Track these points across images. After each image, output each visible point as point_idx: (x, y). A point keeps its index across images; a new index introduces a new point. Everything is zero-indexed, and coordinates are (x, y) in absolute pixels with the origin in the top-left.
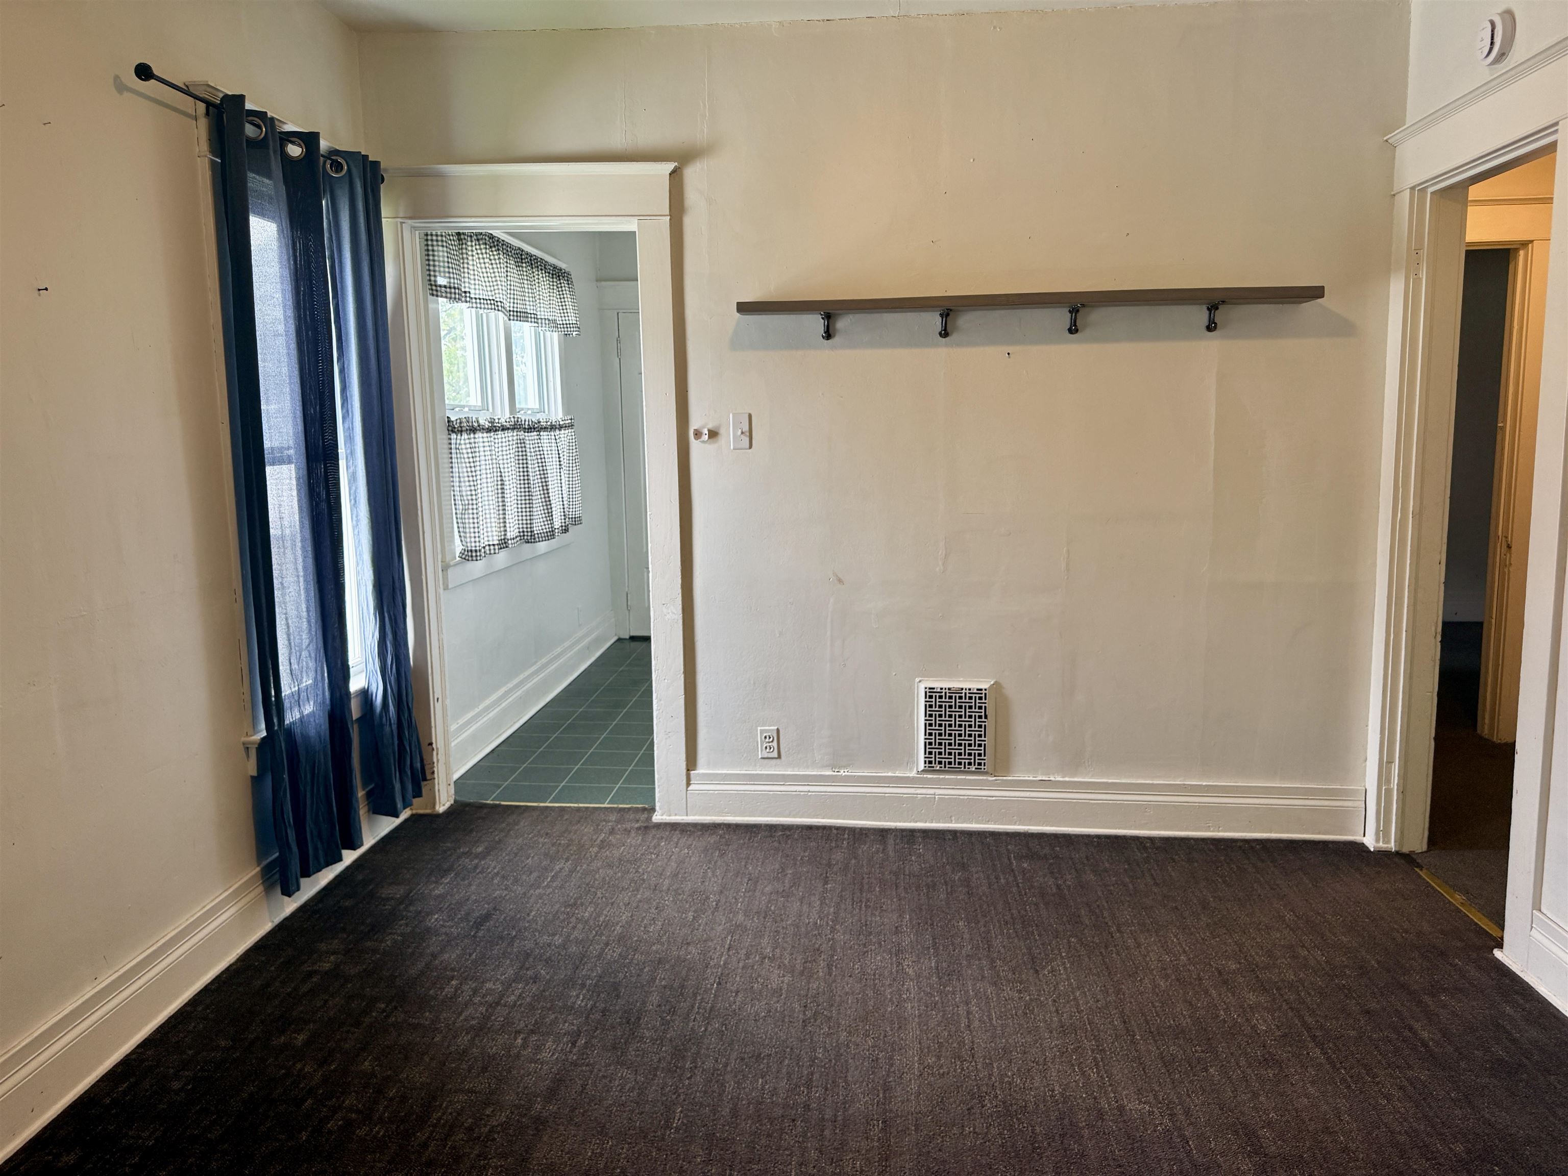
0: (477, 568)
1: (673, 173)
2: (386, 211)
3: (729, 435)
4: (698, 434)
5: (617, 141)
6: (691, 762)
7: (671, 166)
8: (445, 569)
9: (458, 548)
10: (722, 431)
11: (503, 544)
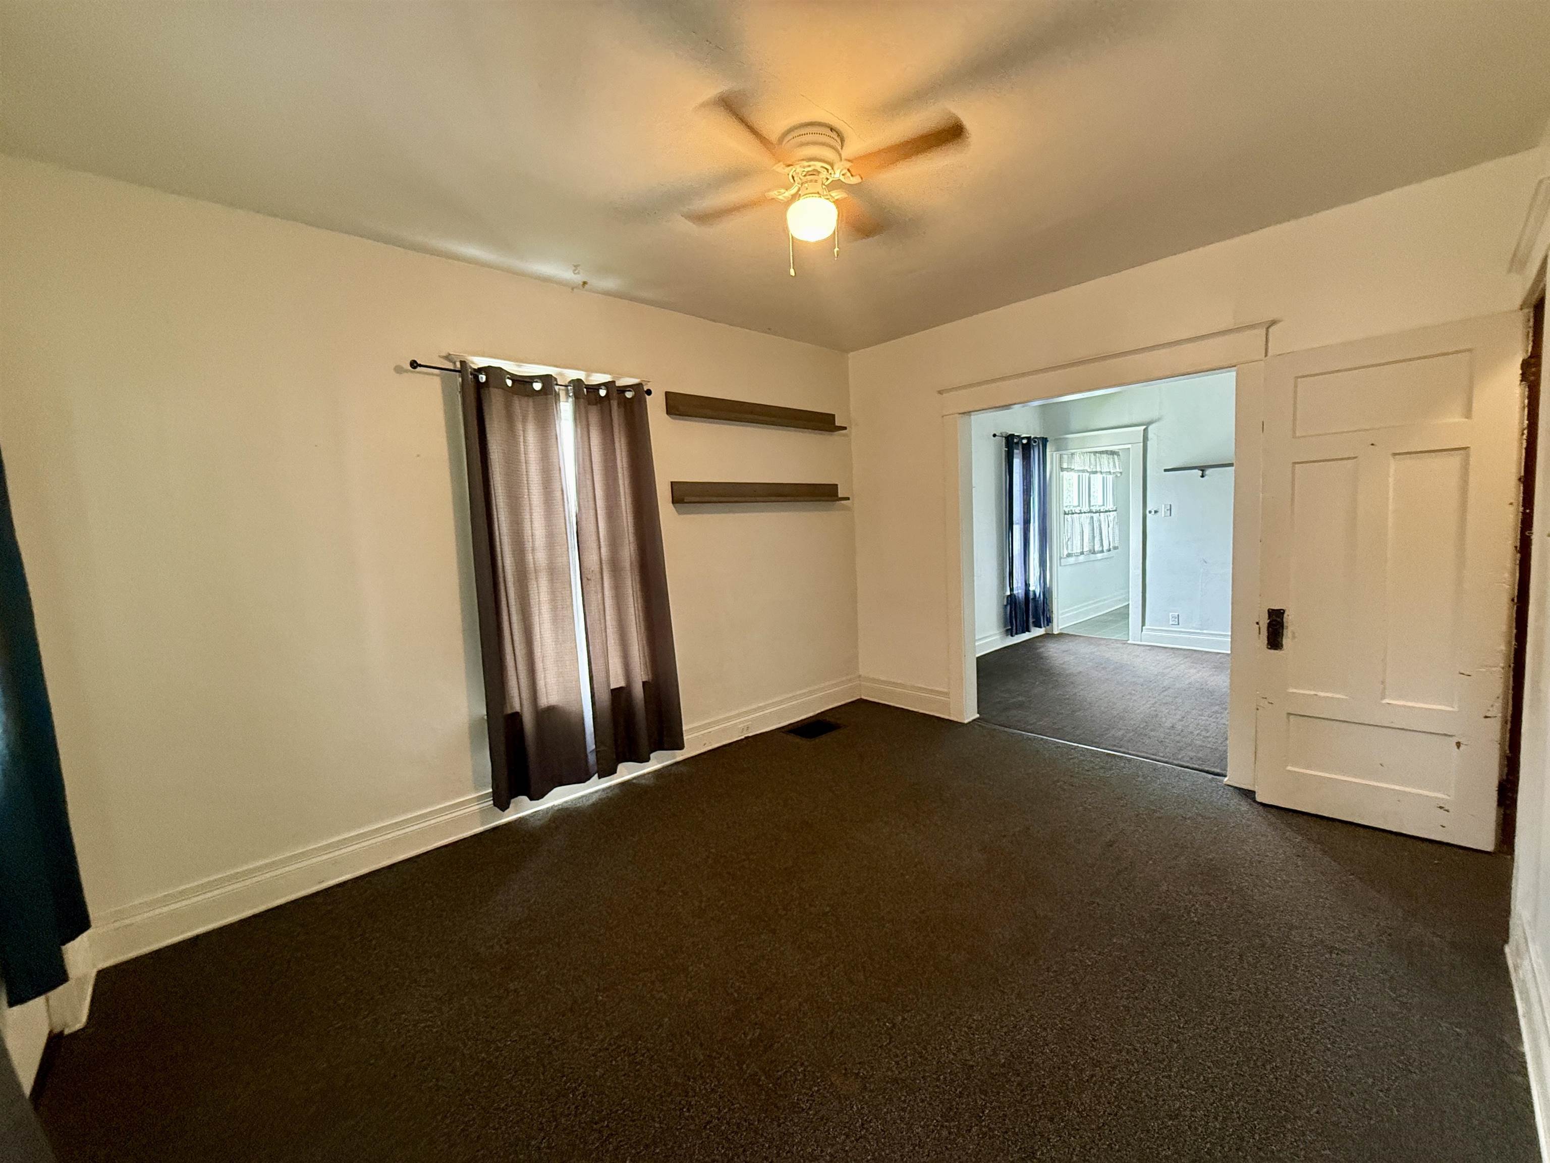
0: (1072, 560)
1: (1145, 430)
2: (1048, 450)
3: (1162, 513)
4: (1150, 512)
5: (1126, 421)
6: (1143, 624)
7: (1144, 427)
8: (1061, 558)
9: (1066, 553)
10: (1160, 511)
11: (1082, 553)
